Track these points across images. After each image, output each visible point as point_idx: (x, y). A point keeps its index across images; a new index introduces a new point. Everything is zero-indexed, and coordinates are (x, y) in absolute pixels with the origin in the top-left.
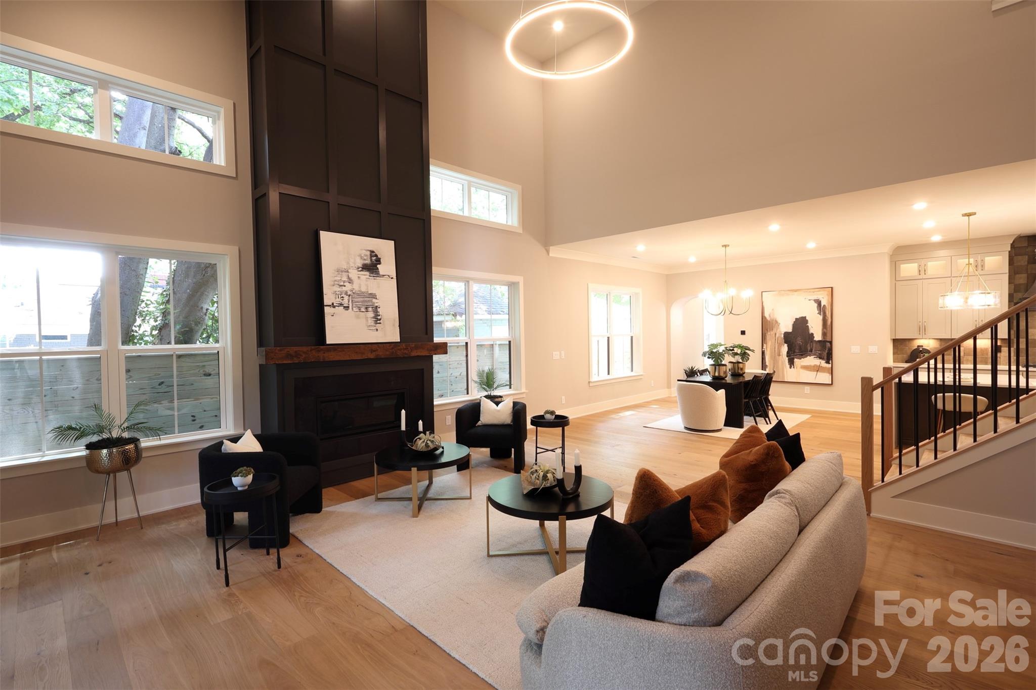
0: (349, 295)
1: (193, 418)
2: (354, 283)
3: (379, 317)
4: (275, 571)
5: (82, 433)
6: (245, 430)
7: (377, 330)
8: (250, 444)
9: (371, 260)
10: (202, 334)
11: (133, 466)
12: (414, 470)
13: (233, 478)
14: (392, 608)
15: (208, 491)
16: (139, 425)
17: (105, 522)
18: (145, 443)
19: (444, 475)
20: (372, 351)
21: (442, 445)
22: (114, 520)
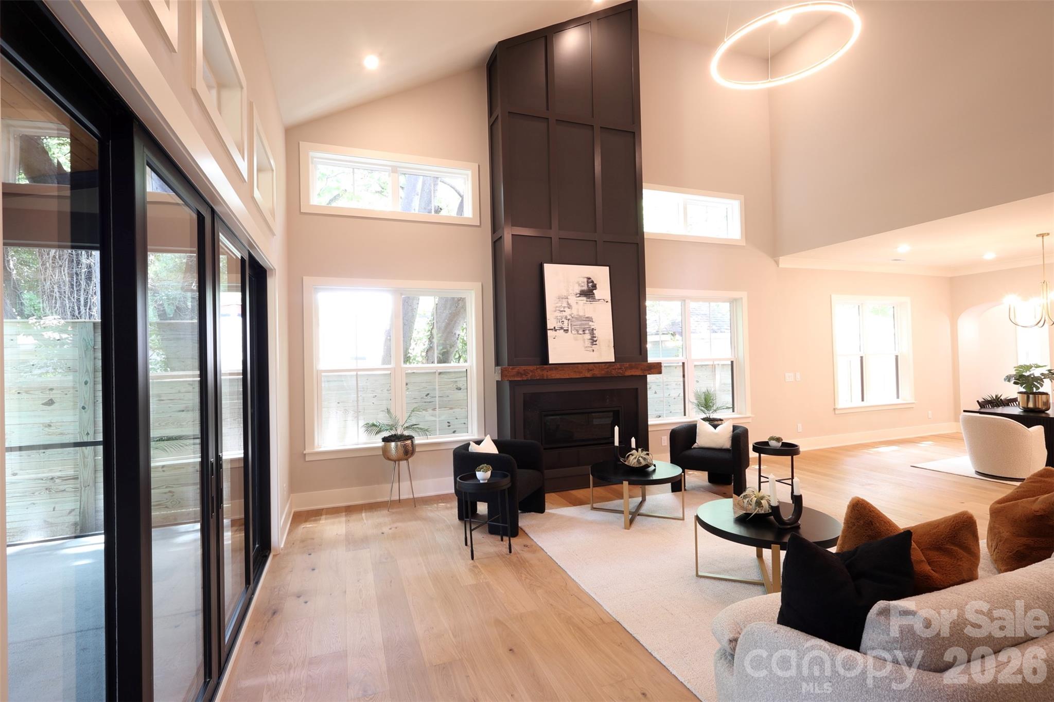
0: (569, 320)
1: (448, 424)
2: (573, 308)
3: (595, 339)
4: (507, 554)
5: (380, 429)
6: (485, 436)
7: (593, 351)
8: (489, 447)
9: (588, 286)
10: (455, 355)
11: (410, 457)
12: (626, 483)
13: (477, 473)
14: (601, 604)
15: (459, 480)
16: (414, 426)
17: (393, 498)
18: (418, 440)
19: (658, 494)
20: (589, 370)
21: (654, 463)
22: (398, 498)
